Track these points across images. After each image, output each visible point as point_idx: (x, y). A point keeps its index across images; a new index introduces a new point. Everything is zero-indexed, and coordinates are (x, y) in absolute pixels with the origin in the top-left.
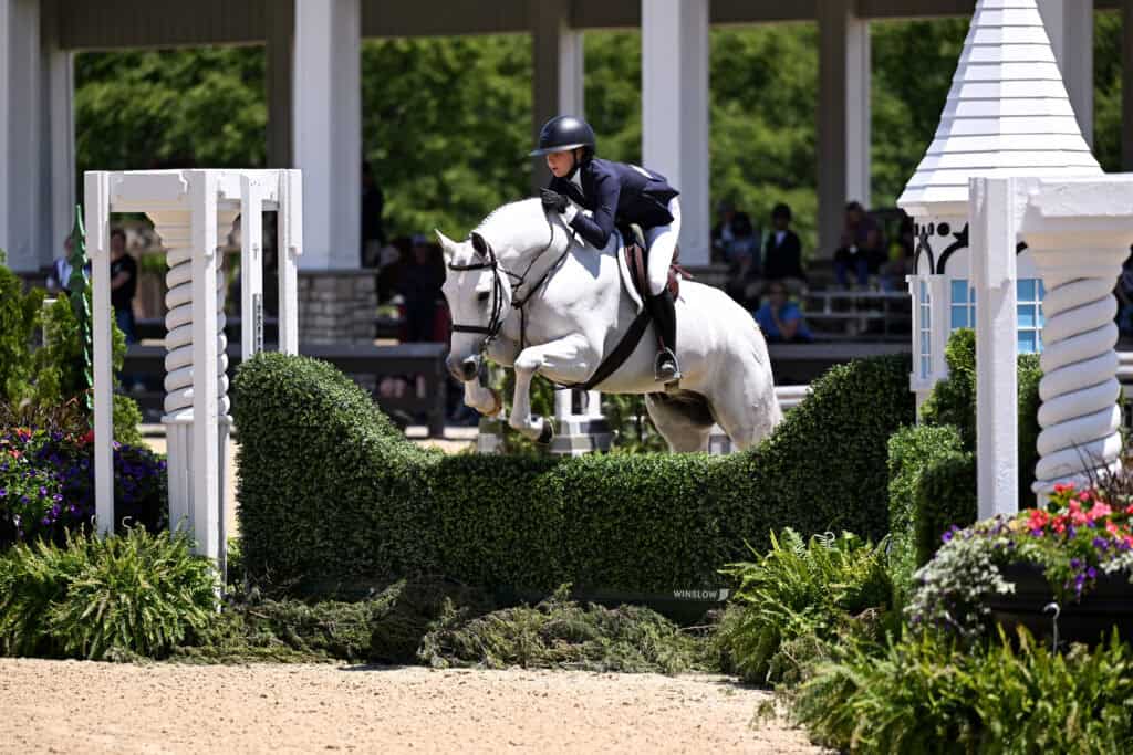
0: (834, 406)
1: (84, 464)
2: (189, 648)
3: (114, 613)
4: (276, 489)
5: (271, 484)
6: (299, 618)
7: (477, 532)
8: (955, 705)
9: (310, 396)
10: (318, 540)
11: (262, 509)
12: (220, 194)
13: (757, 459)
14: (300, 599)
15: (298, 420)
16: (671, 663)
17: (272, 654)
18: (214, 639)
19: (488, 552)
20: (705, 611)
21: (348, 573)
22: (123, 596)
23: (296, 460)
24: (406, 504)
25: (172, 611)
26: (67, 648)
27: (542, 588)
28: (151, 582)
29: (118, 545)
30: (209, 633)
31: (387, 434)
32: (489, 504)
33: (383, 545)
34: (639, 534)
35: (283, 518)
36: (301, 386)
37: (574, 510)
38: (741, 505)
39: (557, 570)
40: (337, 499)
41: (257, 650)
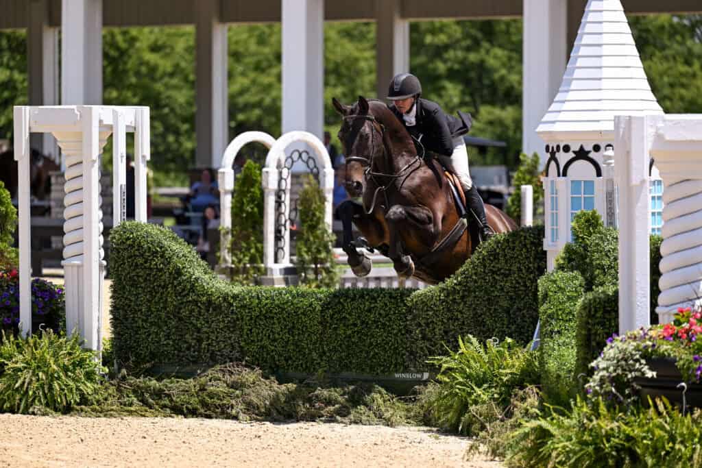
0: (495, 258)
1: (12, 290)
2: (83, 407)
3: (35, 385)
4: (136, 307)
5: (133, 304)
6: (152, 388)
7: (265, 335)
8: (620, 446)
9: (158, 249)
10: (163, 339)
11: (127, 319)
12: (101, 121)
13: (445, 292)
14: (152, 377)
15: (151, 264)
16: (393, 419)
17: (136, 411)
18: (98, 401)
19: (273, 348)
20: (413, 387)
21: (182, 361)
22: (40, 374)
23: (149, 289)
24: (220, 318)
25: (71, 383)
26: (5, 406)
27: (307, 371)
28: (58, 366)
29: (36, 341)
30: (95, 398)
31: (206, 273)
32: (273, 318)
33: (205, 343)
34: (369, 337)
35: (141, 326)
36: (152, 242)
37: (327, 322)
38: (434, 320)
39: (317, 360)
40: (176, 314)
41: (126, 408)
